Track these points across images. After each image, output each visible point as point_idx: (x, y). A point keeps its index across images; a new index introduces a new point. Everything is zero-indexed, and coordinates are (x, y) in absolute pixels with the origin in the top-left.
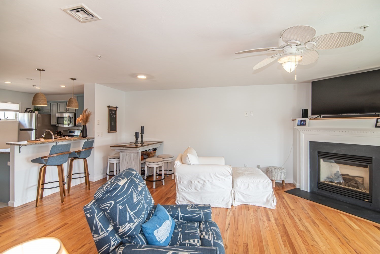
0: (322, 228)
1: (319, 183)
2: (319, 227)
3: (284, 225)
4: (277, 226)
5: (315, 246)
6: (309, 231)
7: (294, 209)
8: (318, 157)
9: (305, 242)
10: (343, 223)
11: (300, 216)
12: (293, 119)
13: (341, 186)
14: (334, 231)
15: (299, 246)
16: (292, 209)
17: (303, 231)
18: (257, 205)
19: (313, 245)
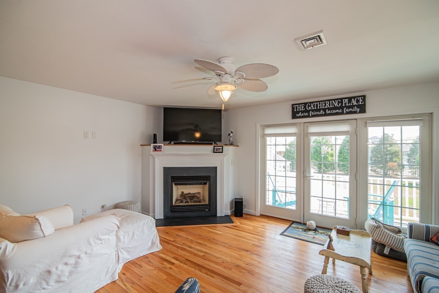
0: (208, 245)
1: (172, 206)
2: (206, 245)
3: (187, 259)
4: (185, 264)
5: (224, 261)
6: (207, 253)
7: (174, 240)
8: (171, 181)
9: (216, 263)
10: (211, 233)
11: (186, 243)
12: (141, 144)
13: (189, 204)
14: (216, 242)
15: (218, 269)
16: (173, 241)
17: (204, 255)
18: (142, 255)
19: (222, 262)
